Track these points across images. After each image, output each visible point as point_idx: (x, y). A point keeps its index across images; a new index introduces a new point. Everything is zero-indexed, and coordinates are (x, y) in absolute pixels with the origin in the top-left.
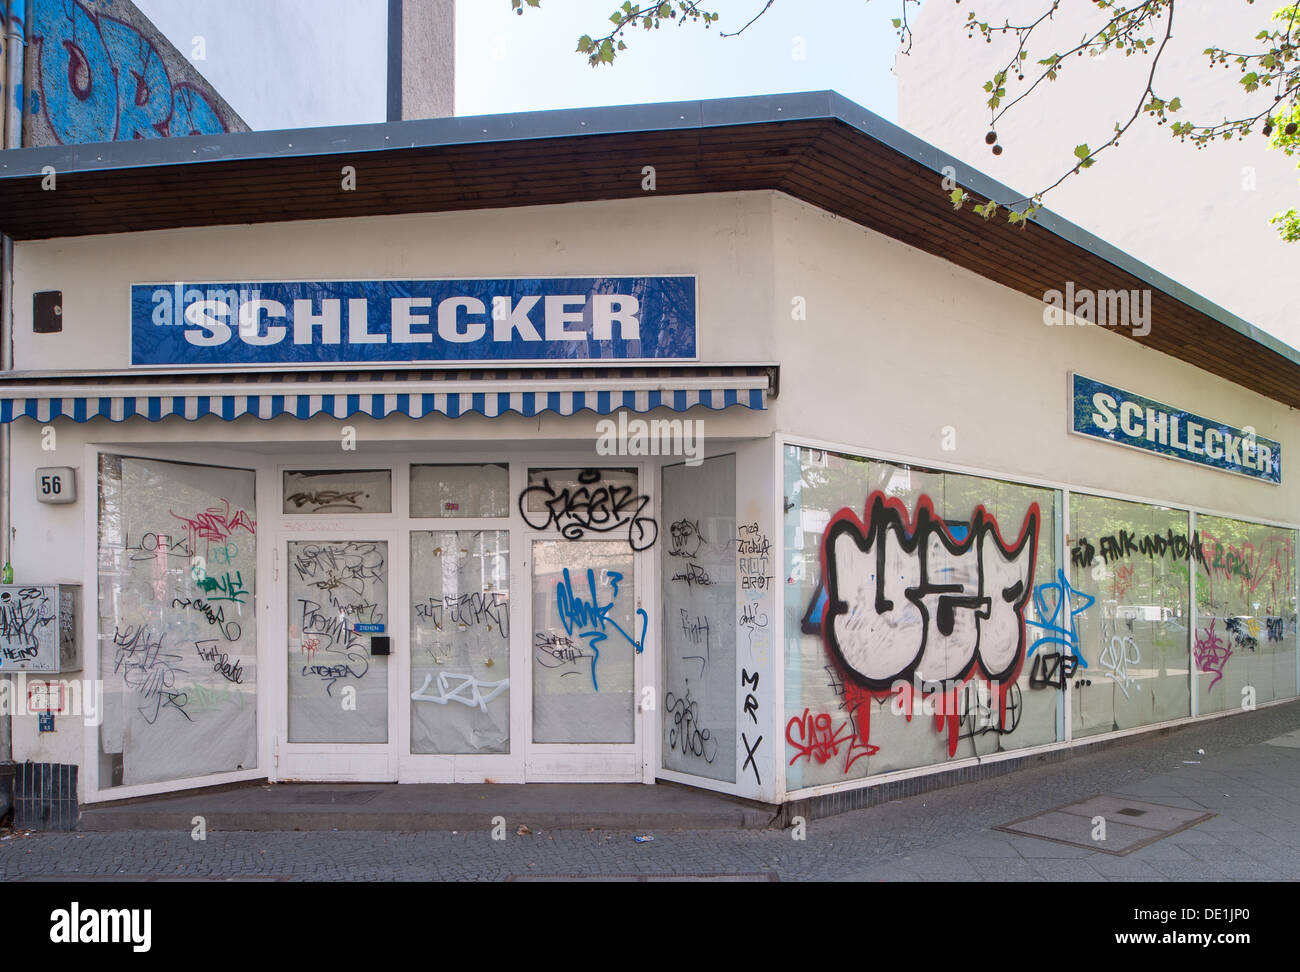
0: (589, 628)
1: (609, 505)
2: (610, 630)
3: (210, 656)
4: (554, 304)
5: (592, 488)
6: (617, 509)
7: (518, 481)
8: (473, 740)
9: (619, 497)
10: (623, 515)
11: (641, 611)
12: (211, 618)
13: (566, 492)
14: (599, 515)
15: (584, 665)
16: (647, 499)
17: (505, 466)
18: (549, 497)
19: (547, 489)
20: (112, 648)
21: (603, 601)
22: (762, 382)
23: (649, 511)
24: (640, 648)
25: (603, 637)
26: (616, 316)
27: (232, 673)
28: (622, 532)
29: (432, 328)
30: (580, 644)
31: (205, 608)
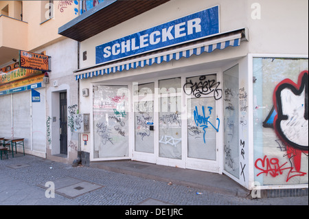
0: (203, 124)
1: (208, 86)
2: (209, 125)
3: (117, 130)
4: (177, 27)
5: (203, 81)
6: (210, 87)
7: (183, 81)
8: (173, 154)
9: (211, 83)
10: (212, 89)
11: (218, 119)
12: (118, 121)
13: (196, 83)
14: (205, 89)
15: (201, 135)
16: (219, 83)
17: (180, 78)
18: (191, 85)
19: (191, 83)
20: (96, 127)
21: (206, 116)
23: (220, 87)
24: (218, 131)
25: (207, 127)
26: (194, 26)
27: (122, 133)
28: (212, 94)
29: (148, 42)
30: (201, 129)
31: (116, 118)
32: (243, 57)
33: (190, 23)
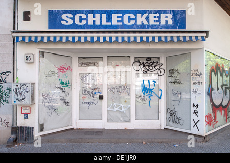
0: (148, 93)
1: (153, 66)
2: (153, 94)
3: (63, 100)
4: (152, 16)
5: (149, 62)
6: (155, 67)
7: (132, 60)
8: (121, 119)
9: (155, 64)
10: (156, 68)
11: (160, 90)
12: (63, 91)
13: (143, 63)
14: (151, 68)
15: (147, 102)
16: (162, 64)
17: (129, 57)
18: (139, 64)
19: (139, 62)
20: (42, 98)
21: (151, 87)
22: (204, 35)
23: (162, 67)
24: (160, 98)
25: (152, 96)
26: (166, 19)
27: (67, 103)
28: (156, 72)
29: (122, 21)
30: (147, 97)
31: (61, 89)
32: (197, 49)
33: (163, 16)
